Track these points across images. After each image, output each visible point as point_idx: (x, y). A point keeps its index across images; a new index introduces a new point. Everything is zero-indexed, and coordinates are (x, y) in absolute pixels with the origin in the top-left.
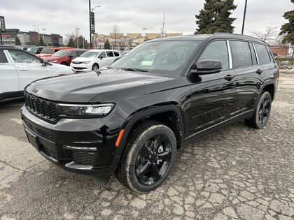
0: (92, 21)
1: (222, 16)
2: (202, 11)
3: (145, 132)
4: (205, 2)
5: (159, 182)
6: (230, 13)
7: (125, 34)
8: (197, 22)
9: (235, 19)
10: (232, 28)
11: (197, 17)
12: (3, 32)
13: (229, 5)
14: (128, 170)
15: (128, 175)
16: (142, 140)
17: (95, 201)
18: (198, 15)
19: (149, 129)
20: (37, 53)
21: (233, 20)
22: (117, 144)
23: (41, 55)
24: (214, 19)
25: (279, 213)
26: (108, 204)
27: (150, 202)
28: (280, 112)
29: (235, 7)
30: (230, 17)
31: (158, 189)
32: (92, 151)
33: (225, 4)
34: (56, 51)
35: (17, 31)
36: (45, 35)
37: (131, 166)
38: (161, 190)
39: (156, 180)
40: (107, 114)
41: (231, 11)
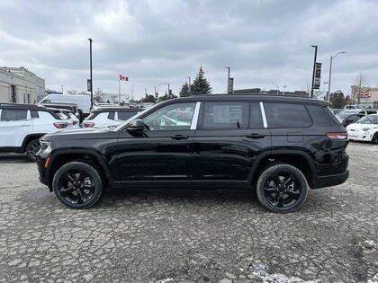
22: (46, 166)
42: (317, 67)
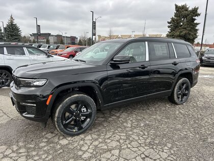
0: (94, 27)
1: (188, 22)
2: (172, 19)
3: (69, 98)
4: (175, 12)
5: (81, 131)
6: (195, 19)
7: (120, 36)
8: (169, 27)
9: (199, 24)
10: (197, 30)
11: (169, 23)
12: (39, 35)
13: (194, 13)
14: (56, 120)
15: (56, 123)
16: (66, 103)
17: (40, 138)
18: (169, 21)
19: (72, 96)
20: (56, 49)
21: (197, 24)
22: (48, 103)
23: (58, 50)
24: (182, 24)
25: (147, 157)
26: (46, 140)
27: (71, 142)
28: (206, 94)
29: (199, 15)
30: (195, 22)
31: (81, 135)
32: (34, 106)
33: (191, 12)
34: (68, 47)
35: (49, 35)
36: (66, 37)
37: (58, 118)
38: (82, 136)
39: (79, 130)
40: (43, 86)
41: (196, 18)
42: (94, 23)
